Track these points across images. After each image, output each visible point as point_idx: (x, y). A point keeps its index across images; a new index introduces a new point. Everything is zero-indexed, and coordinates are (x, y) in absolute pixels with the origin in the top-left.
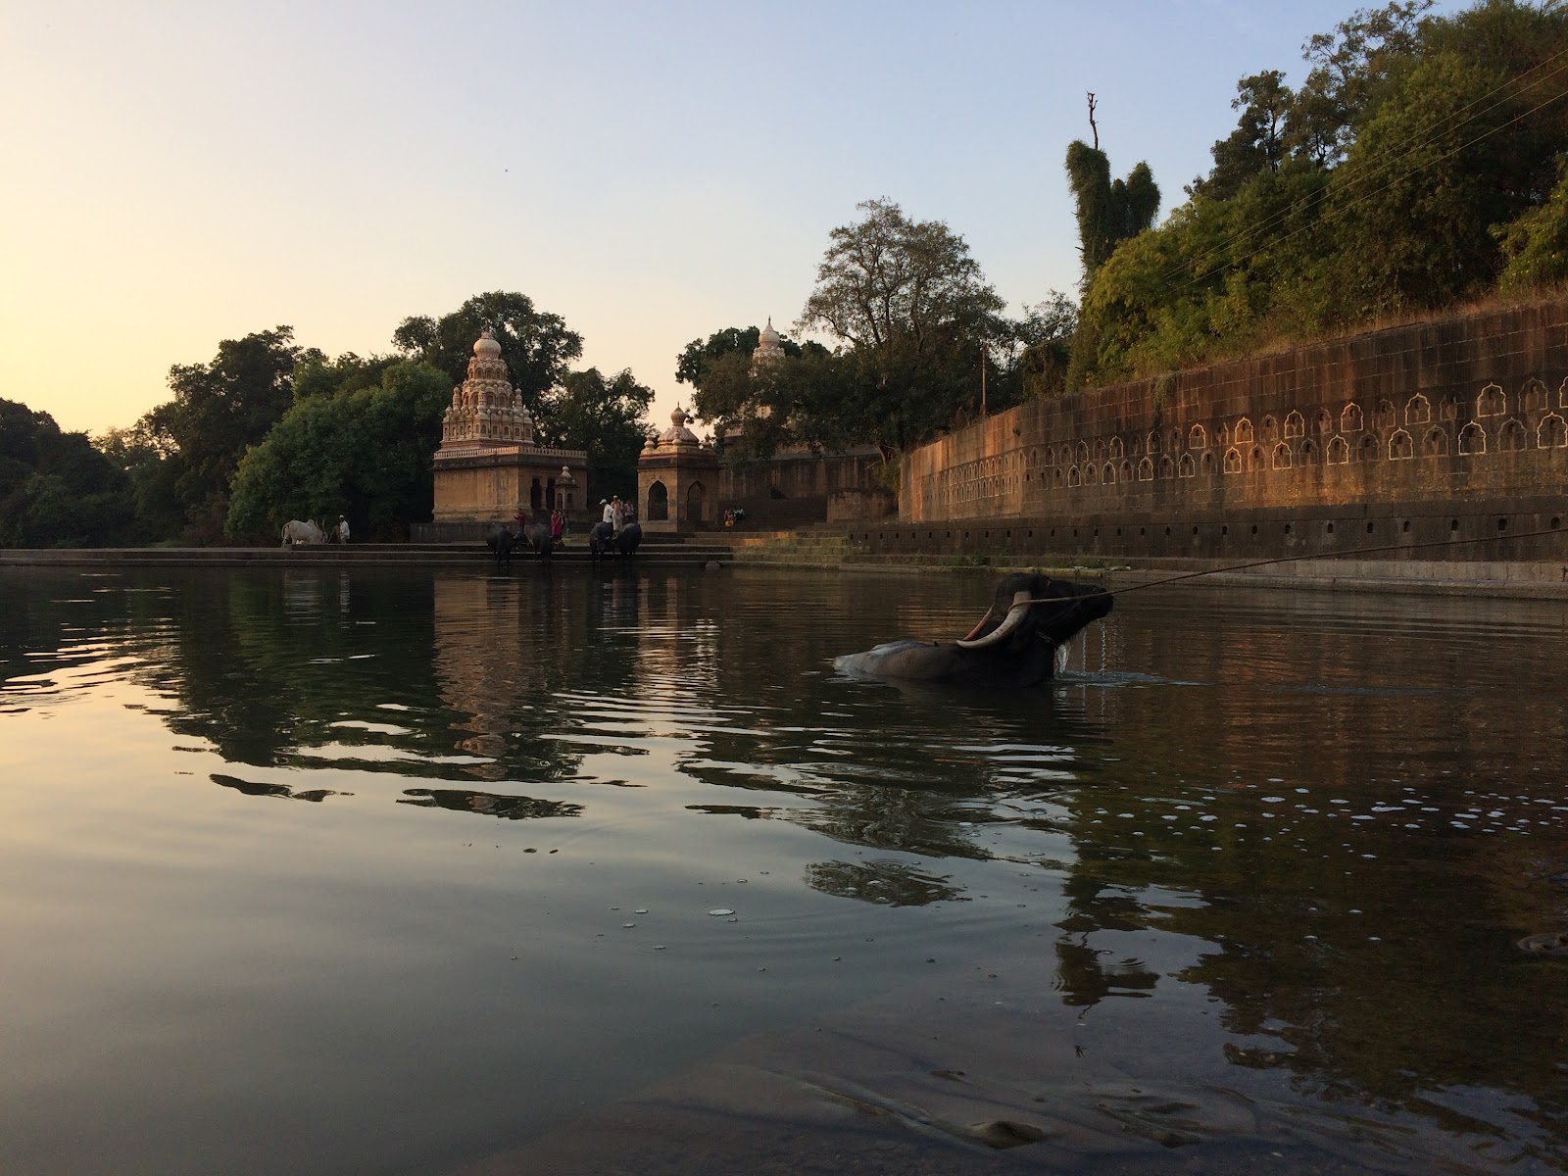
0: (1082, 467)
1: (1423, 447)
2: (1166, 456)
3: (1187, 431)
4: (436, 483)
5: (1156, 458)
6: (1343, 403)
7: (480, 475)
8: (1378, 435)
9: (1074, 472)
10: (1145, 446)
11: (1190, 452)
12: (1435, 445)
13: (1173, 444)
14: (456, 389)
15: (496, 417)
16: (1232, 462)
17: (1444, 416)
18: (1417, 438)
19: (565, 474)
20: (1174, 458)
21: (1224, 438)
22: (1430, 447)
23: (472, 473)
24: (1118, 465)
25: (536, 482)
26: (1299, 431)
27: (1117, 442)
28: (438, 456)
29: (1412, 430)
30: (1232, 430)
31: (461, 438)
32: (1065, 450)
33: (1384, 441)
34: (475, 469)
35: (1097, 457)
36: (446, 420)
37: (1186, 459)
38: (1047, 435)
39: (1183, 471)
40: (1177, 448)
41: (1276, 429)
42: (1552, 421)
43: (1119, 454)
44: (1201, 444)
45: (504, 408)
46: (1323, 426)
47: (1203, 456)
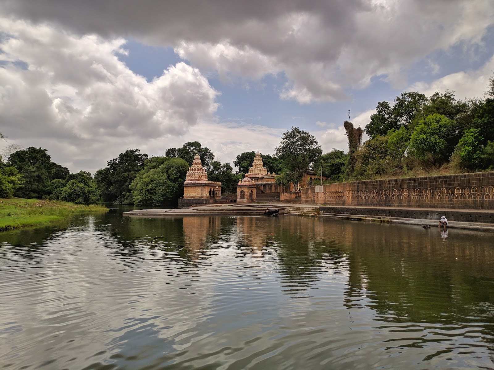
0: (367, 195)
1: (445, 197)
2: (388, 195)
3: (393, 190)
4: (184, 189)
5: (385, 195)
6: (427, 188)
7: (197, 188)
8: (435, 195)
9: (365, 196)
10: (382, 192)
11: (393, 194)
12: (447, 197)
13: (389, 193)
14: (190, 167)
15: (200, 174)
16: (403, 197)
17: (449, 192)
18: (443, 196)
19: (217, 188)
20: (390, 195)
21: (401, 192)
22: (446, 197)
23: (194, 187)
24: (376, 196)
25: (210, 189)
26: (418, 192)
27: (376, 191)
28: (185, 183)
29: (442, 194)
30: (403, 191)
31: (191, 179)
32: (363, 192)
33: (436, 196)
34: (195, 186)
35: (371, 193)
36: (187, 174)
37: (392, 196)
38: (358, 188)
39: (392, 198)
40: (390, 193)
41: (413, 191)
42: (470, 195)
43: (376, 193)
44: (396, 193)
45: (201, 172)
46: (423, 192)
47: (397, 195)
